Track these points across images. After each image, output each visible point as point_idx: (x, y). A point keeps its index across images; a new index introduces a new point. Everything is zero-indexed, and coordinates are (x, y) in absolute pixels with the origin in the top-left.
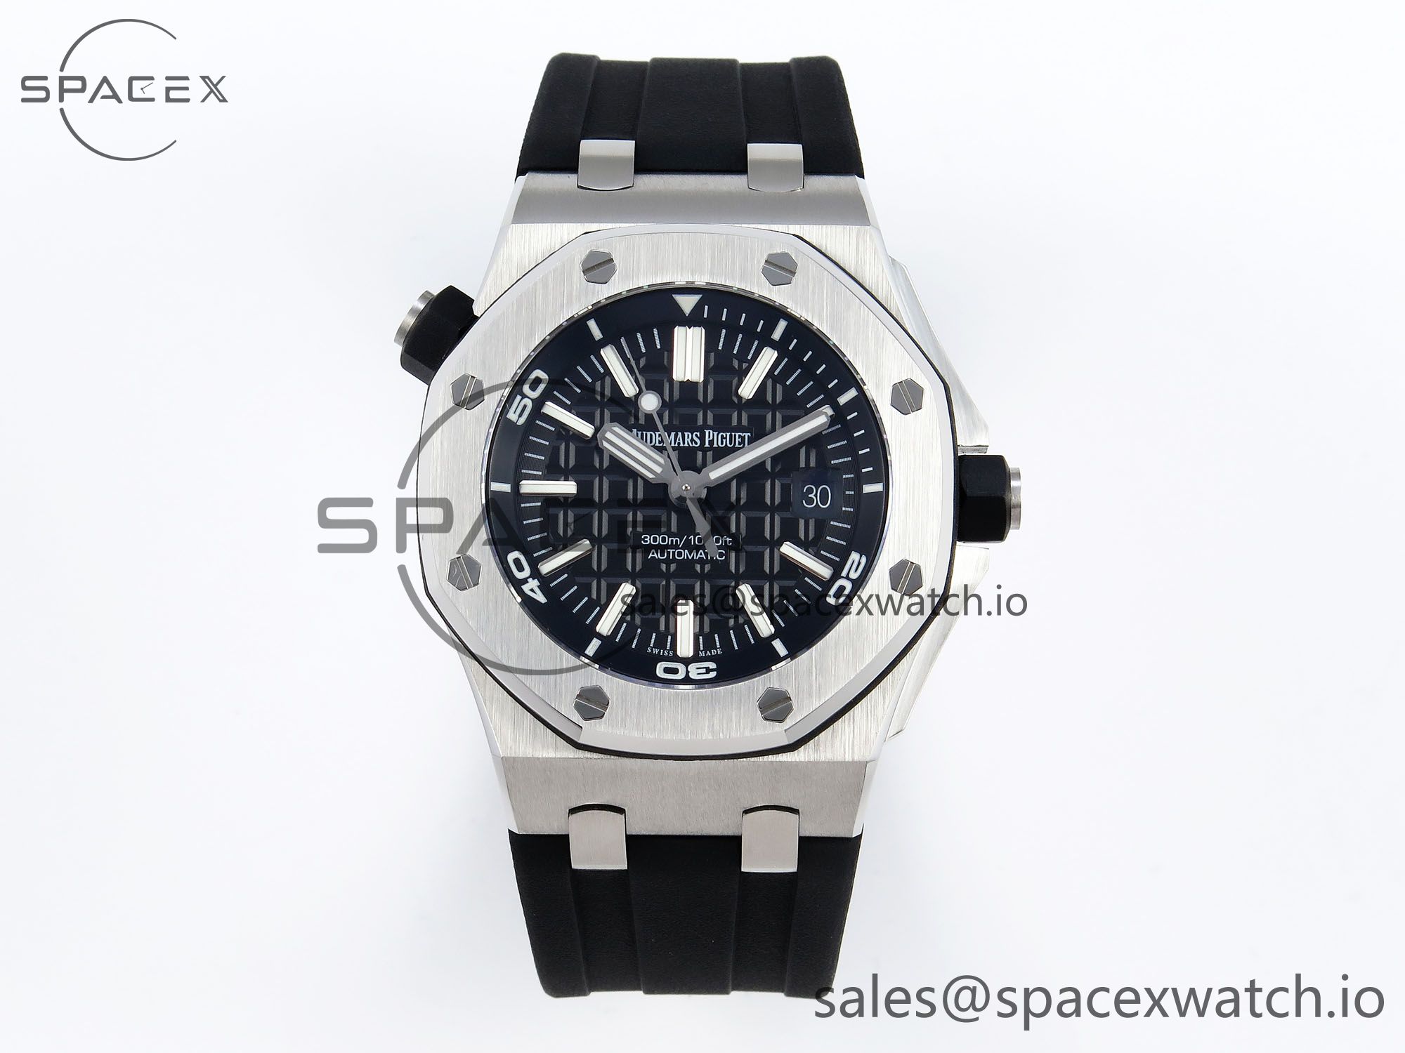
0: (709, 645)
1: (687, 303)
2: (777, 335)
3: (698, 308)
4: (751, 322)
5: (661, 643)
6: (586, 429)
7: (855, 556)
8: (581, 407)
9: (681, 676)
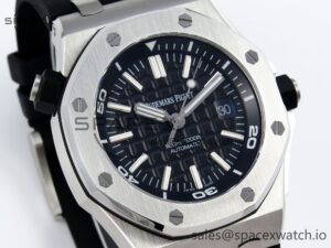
0: (207, 181)
1: (151, 46)
2: (190, 49)
3: (156, 46)
4: (178, 47)
5: (188, 187)
6: (127, 109)
7: (252, 127)
8: (122, 101)
9: (204, 196)
